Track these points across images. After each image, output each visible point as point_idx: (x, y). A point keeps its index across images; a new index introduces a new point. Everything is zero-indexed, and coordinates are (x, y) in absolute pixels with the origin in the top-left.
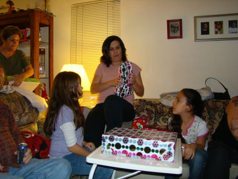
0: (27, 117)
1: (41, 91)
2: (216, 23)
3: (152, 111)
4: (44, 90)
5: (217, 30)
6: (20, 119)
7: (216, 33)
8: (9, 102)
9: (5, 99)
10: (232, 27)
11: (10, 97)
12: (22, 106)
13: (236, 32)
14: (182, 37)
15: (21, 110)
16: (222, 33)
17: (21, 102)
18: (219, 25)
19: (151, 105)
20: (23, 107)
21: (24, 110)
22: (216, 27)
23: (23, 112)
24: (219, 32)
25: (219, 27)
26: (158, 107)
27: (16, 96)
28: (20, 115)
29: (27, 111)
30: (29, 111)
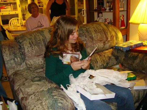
0: (109, 44)
1: (120, 21)
4: (122, 20)
6: (104, 46)
8: (96, 33)
9: (93, 31)
11: (97, 29)
12: (106, 35)
15: (105, 39)
17: (105, 33)
20: (106, 37)
21: (107, 39)
23: (106, 41)
27: (101, 28)
28: (104, 42)
29: (109, 39)
30: (111, 39)
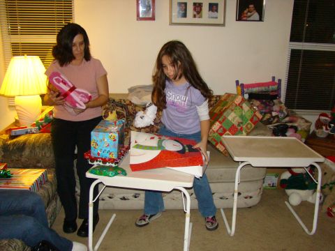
2: (195, 4)
3: (123, 114)
5: (195, 13)
7: (195, 16)
10: (212, 11)
13: (217, 18)
14: (154, 19)
16: (201, 17)
18: (198, 7)
19: (122, 107)
22: (195, 9)
24: (197, 16)
25: (198, 9)
26: (130, 107)
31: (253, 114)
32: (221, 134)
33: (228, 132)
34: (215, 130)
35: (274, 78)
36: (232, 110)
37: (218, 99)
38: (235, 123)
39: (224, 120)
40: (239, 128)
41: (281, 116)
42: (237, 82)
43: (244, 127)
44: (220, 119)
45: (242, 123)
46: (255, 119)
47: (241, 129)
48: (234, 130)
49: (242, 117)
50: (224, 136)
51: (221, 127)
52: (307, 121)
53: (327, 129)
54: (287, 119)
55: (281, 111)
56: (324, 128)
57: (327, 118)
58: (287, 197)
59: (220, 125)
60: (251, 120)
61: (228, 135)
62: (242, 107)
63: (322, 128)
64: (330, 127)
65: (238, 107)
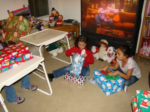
31: (29, 23)
32: (19, 37)
33: (22, 35)
34: (16, 36)
35: (24, 6)
36: (20, 24)
37: (5, 21)
38: (23, 30)
39: (18, 30)
40: (26, 32)
41: (35, 22)
42: (8, 11)
43: (27, 30)
44: (17, 30)
45: (26, 29)
46: (31, 25)
47: (27, 32)
48: (24, 33)
49: (25, 26)
50: (21, 38)
51: (18, 34)
52: (46, 21)
53: (54, 22)
54: (38, 23)
55: (34, 20)
56: (53, 22)
57: (53, 18)
58: (52, 55)
59: (17, 33)
60: (29, 26)
61: (22, 36)
62: (24, 21)
63: (52, 22)
64: (55, 21)
65: (22, 22)
